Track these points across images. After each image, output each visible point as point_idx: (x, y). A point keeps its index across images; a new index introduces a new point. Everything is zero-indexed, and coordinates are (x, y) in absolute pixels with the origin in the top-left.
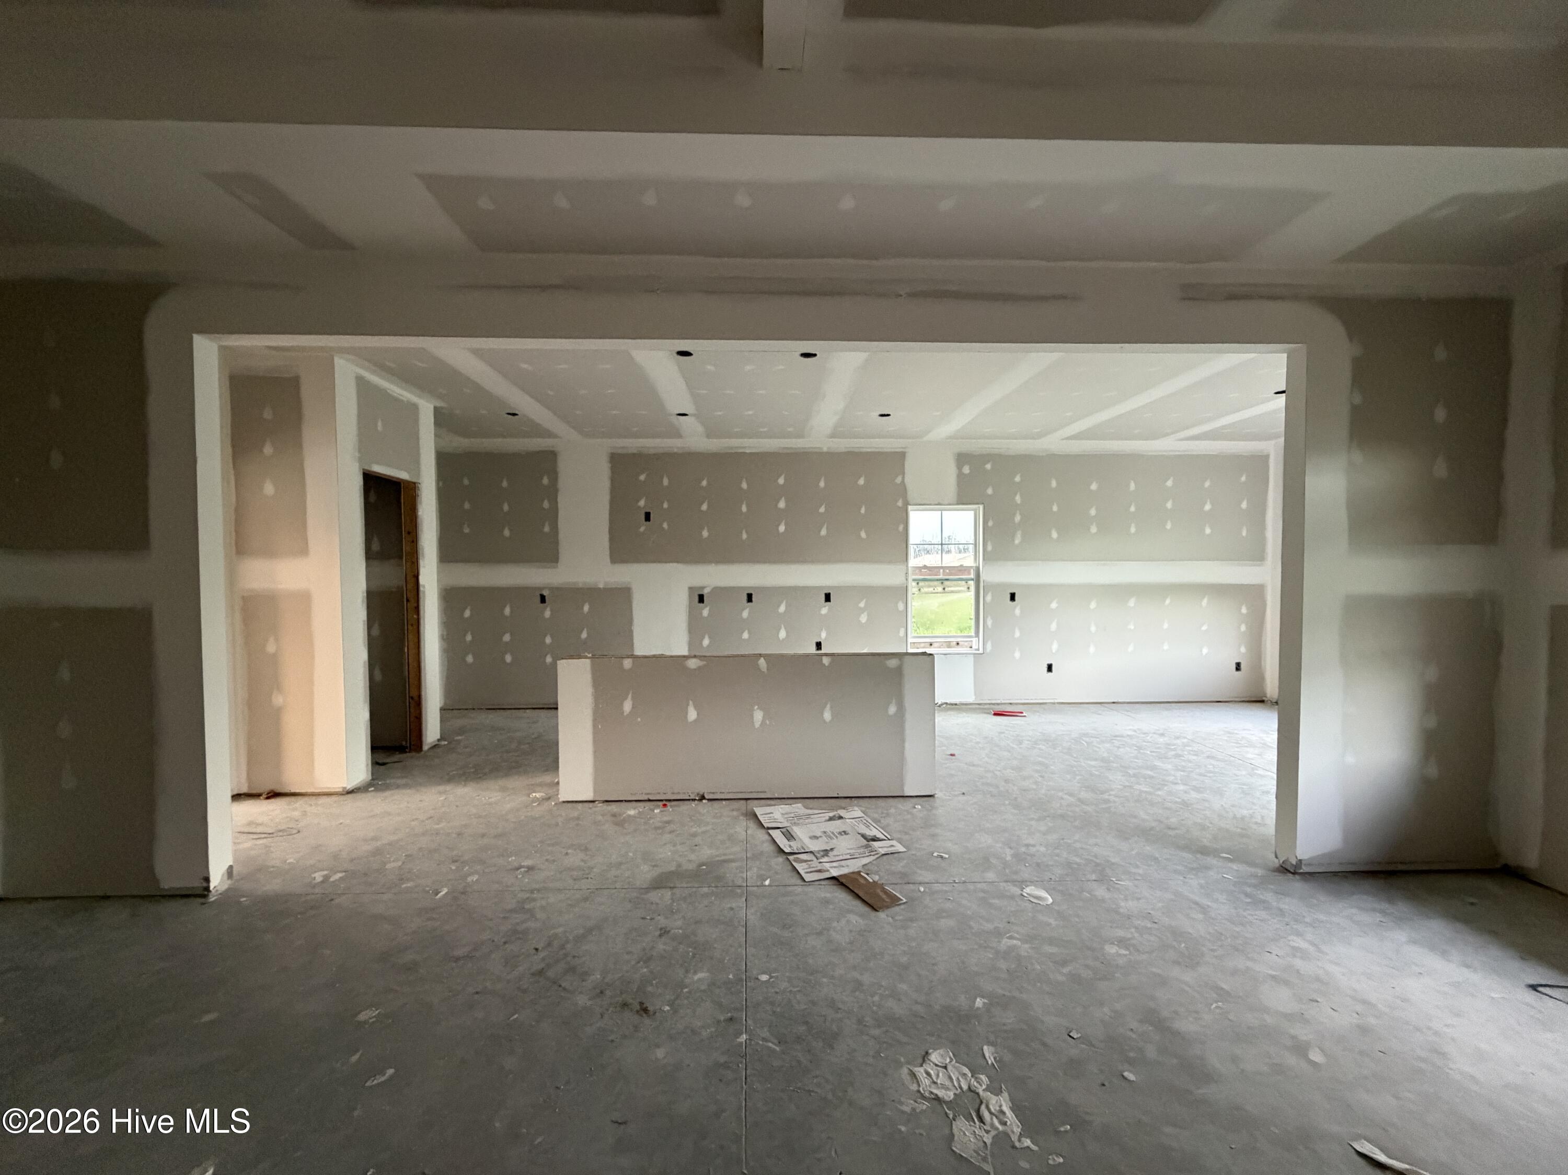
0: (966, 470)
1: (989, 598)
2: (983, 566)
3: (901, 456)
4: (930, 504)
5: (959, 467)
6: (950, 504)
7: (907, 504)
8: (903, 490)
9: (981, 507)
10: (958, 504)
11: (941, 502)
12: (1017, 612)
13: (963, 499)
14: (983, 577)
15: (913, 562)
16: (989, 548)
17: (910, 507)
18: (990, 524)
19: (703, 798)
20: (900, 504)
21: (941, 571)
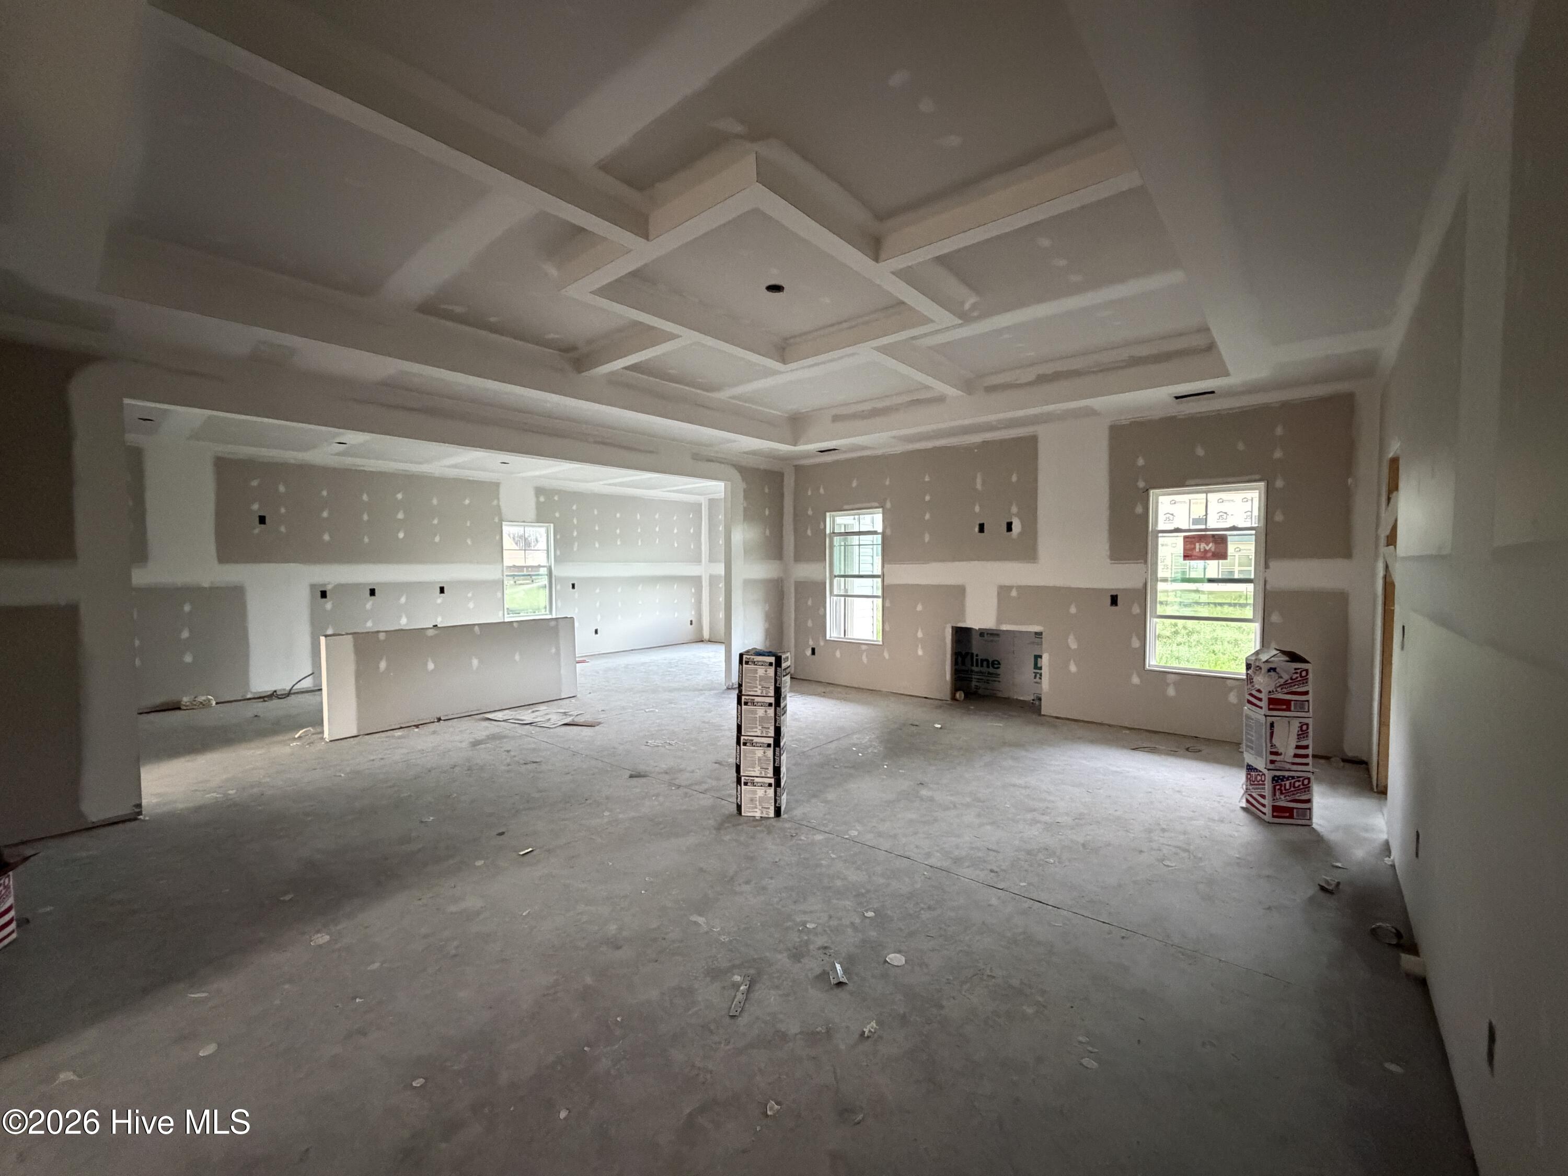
0: (542, 499)
1: (559, 587)
2: (555, 566)
3: (497, 485)
4: (518, 522)
5: (537, 496)
6: (532, 523)
7: (501, 520)
8: (498, 511)
9: (552, 525)
10: (538, 522)
11: (525, 520)
12: (577, 595)
13: (541, 518)
14: (554, 573)
15: (508, 562)
16: (558, 553)
17: (504, 523)
18: (558, 537)
19: (439, 720)
20: (496, 520)
21: (525, 569)
